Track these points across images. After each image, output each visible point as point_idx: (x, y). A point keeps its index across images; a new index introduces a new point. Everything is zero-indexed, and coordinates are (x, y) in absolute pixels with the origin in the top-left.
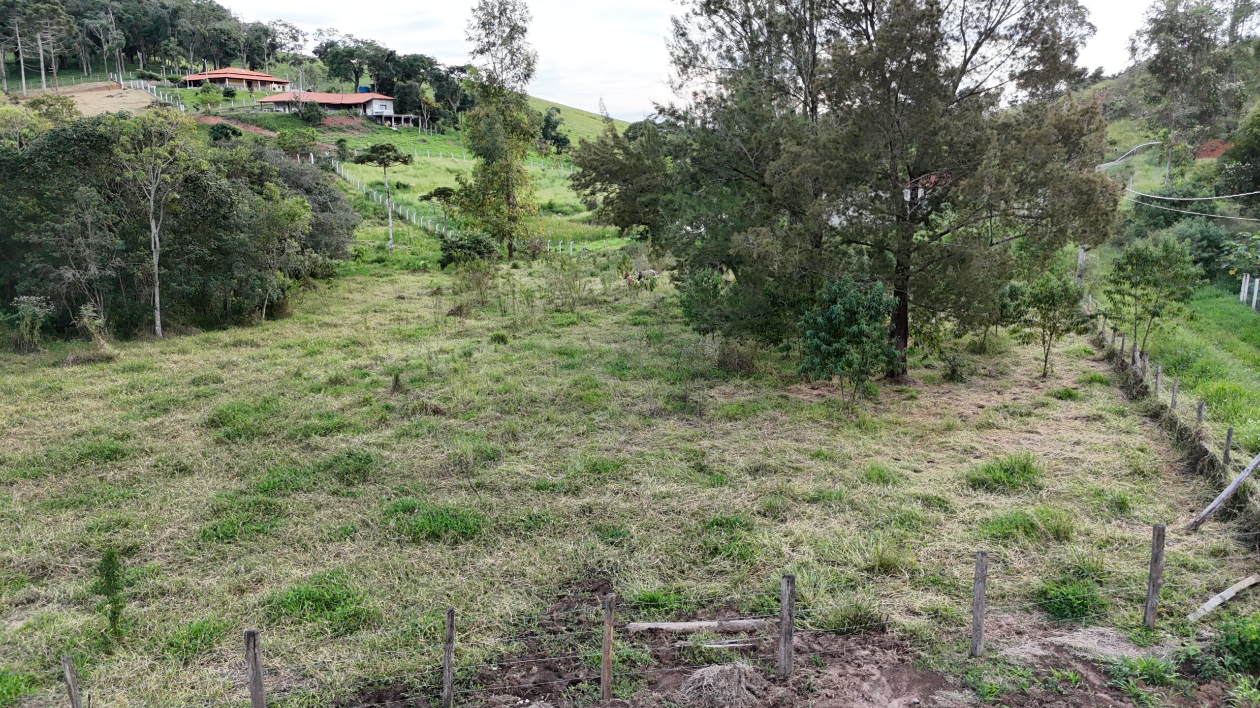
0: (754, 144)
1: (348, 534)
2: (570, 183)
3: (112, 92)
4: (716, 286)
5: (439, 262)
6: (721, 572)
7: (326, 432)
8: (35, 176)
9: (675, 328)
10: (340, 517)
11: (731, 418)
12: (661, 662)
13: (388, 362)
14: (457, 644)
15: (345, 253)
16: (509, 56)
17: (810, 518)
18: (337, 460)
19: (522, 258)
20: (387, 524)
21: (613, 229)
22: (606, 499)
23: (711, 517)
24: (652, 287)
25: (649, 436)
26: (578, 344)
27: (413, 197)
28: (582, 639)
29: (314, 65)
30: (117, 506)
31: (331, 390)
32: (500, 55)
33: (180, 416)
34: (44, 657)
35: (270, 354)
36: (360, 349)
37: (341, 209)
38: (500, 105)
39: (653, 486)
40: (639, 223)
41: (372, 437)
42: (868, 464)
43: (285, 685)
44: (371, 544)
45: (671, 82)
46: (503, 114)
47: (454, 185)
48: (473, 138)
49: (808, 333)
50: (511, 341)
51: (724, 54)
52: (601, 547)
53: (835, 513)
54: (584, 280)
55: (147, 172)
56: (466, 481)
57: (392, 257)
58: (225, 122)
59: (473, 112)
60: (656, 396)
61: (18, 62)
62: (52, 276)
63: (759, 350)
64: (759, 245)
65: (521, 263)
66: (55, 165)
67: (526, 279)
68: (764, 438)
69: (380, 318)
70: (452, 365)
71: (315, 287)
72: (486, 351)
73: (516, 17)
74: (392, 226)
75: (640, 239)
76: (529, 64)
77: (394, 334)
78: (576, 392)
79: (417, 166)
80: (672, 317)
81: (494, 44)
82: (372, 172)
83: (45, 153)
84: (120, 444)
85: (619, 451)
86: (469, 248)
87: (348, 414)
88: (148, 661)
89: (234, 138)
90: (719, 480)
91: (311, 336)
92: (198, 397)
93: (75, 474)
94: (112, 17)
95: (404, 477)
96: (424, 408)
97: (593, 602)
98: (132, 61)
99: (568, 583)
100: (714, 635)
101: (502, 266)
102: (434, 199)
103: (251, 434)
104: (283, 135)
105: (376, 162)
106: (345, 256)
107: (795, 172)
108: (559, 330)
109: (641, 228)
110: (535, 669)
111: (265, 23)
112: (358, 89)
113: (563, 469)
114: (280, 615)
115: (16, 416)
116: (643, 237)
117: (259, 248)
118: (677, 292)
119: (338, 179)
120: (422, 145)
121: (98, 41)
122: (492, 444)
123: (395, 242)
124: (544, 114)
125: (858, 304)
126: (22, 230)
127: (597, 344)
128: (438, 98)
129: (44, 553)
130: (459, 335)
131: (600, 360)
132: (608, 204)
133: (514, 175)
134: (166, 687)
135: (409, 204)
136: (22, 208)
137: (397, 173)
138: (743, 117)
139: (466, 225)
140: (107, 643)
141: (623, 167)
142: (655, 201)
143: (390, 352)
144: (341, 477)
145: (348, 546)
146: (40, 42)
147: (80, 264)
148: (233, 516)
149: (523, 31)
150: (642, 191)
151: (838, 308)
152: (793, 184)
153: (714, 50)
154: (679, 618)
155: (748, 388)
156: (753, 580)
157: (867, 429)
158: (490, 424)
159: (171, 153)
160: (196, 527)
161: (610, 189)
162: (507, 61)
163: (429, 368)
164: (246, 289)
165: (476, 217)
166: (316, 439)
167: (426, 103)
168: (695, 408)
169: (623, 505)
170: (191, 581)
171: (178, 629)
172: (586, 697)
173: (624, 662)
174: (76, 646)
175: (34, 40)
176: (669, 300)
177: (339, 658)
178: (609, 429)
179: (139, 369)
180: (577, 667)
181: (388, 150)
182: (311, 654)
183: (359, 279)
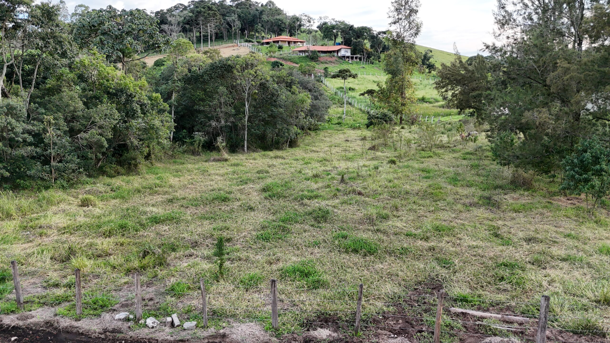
0: (541, 63)
1: (317, 244)
2: (435, 85)
3: (235, 48)
4: (512, 141)
5: (366, 125)
6: (505, 290)
7: (310, 198)
8: (204, 82)
9: (486, 162)
10: (314, 236)
11: (516, 211)
12: (467, 330)
13: (339, 169)
14: (363, 303)
15: (324, 119)
16: (408, 24)
17: (561, 269)
18: (314, 211)
19: (406, 124)
20: (334, 242)
21: (456, 111)
22: (443, 244)
23: (500, 261)
24: (475, 140)
25: (468, 216)
26: (432, 167)
27: (356, 94)
28: (426, 311)
29: (317, 33)
30: (225, 221)
31: (314, 180)
32: (403, 24)
33: (251, 186)
34: (194, 279)
35: (289, 162)
36: (327, 163)
37: (324, 99)
38: (402, 49)
39: (468, 241)
40: (470, 107)
41: (330, 202)
42: (600, 244)
43: (286, 307)
44: (326, 251)
45: (494, 33)
46: (403, 53)
47: (376, 88)
48: (387, 65)
49: (567, 168)
50: (398, 163)
51: (526, 17)
52: (438, 268)
53: (577, 268)
54: (438, 136)
55: (246, 81)
56: (372, 228)
57: (344, 122)
58: (278, 60)
59: (388, 53)
60: (473, 196)
61: (200, 36)
62: (207, 124)
63: (536, 176)
64: (540, 118)
65: (406, 126)
66: (211, 78)
67: (407, 135)
68: (536, 223)
69: (337, 149)
70: (368, 173)
71: (310, 134)
72: (385, 167)
73: (413, 5)
74: (346, 108)
75: (470, 116)
76: (418, 28)
77: (343, 157)
78: (430, 190)
79: (359, 79)
80: (485, 157)
81: (401, 19)
82: (339, 82)
83: (208, 73)
84: (227, 195)
85: (451, 222)
86: (381, 119)
87: (320, 191)
88: (233, 287)
89: (281, 67)
90: (507, 243)
91: (307, 156)
92: (259, 178)
93: (211, 206)
94: (237, 16)
95: (343, 222)
96: (354, 191)
97: (432, 294)
98: (243, 35)
99: (420, 283)
100: (499, 322)
101: (396, 127)
102: (366, 95)
103: (279, 196)
104: (301, 65)
105: (340, 78)
106: (324, 121)
107: (565, 78)
108: (423, 160)
109: (471, 110)
110: (400, 321)
111: (297, 15)
112: (335, 44)
113: (420, 227)
114: (286, 276)
115: (191, 181)
116: (472, 115)
117: (288, 115)
118: (489, 144)
119: (323, 86)
120: (362, 70)
121: (230, 26)
122: (385, 211)
123: (346, 115)
124: (424, 53)
125: (601, 153)
126: (197, 105)
127: (443, 168)
128: (372, 47)
129: (197, 237)
130: (373, 159)
131: (444, 175)
132: (454, 97)
133: (406, 83)
134: (238, 299)
135: (354, 98)
136: (198, 95)
137: (350, 82)
138: (536, 49)
139: (380, 107)
140: (217, 277)
141: (463, 77)
142: (480, 95)
143: (341, 165)
144: (315, 219)
145: (316, 250)
146: (209, 27)
147: (218, 120)
148: (269, 231)
149: (416, 12)
150: (473, 90)
151: (588, 155)
152: (564, 85)
153: (521, 15)
154: (479, 309)
155: (528, 196)
156: (524, 297)
157: (601, 224)
158: (385, 202)
159: (255, 73)
160: (254, 233)
161: (456, 89)
162: (407, 27)
163: (357, 173)
164: (281, 133)
165: (385, 103)
166: (306, 201)
167: (366, 49)
168: (496, 204)
169: (451, 249)
170: (251, 256)
171: (244, 275)
172: (426, 340)
173: (447, 326)
174: (206, 276)
175: (207, 27)
176: (484, 148)
177: (310, 299)
178: (446, 210)
179: (237, 165)
180: (422, 324)
181: (347, 72)
182: (298, 296)
183: (329, 131)
